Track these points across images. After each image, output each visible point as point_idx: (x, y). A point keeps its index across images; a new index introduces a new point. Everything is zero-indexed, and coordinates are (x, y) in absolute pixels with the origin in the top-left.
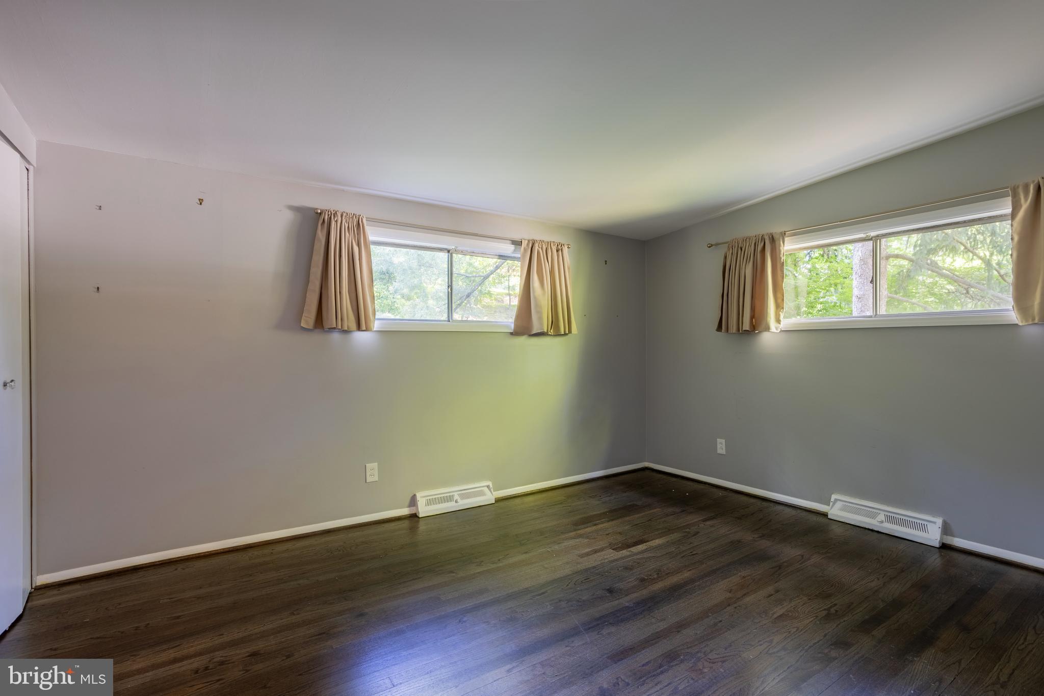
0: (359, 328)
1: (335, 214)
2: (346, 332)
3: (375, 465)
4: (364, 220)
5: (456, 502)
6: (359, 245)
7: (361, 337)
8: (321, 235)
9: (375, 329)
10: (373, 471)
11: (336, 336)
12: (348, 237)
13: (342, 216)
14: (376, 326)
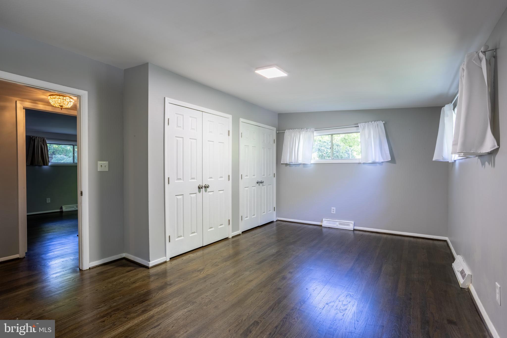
0: (44, 165)
1: (37, 138)
2: (41, 166)
3: (49, 199)
4: (45, 139)
5: (75, 208)
6: (44, 145)
7: (45, 167)
8: (32, 143)
9: (49, 165)
10: (48, 200)
11: (37, 167)
12: (40, 143)
13: (39, 138)
14: (50, 164)
